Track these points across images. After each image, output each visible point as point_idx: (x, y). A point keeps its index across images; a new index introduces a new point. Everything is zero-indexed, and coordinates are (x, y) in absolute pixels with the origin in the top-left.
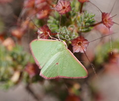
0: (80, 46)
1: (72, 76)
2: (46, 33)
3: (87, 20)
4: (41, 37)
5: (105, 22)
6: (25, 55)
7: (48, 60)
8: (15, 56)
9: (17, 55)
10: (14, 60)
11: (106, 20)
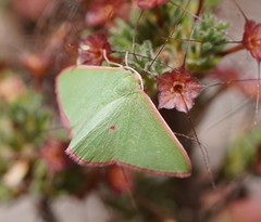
0: (178, 95)
1: (151, 168)
2: (99, 54)
3: (206, 34)
4: (86, 63)
5: (251, 46)
6: (45, 118)
7: (92, 116)
8: (20, 117)
9: (26, 113)
10: (17, 126)
11: (253, 41)
